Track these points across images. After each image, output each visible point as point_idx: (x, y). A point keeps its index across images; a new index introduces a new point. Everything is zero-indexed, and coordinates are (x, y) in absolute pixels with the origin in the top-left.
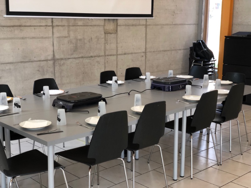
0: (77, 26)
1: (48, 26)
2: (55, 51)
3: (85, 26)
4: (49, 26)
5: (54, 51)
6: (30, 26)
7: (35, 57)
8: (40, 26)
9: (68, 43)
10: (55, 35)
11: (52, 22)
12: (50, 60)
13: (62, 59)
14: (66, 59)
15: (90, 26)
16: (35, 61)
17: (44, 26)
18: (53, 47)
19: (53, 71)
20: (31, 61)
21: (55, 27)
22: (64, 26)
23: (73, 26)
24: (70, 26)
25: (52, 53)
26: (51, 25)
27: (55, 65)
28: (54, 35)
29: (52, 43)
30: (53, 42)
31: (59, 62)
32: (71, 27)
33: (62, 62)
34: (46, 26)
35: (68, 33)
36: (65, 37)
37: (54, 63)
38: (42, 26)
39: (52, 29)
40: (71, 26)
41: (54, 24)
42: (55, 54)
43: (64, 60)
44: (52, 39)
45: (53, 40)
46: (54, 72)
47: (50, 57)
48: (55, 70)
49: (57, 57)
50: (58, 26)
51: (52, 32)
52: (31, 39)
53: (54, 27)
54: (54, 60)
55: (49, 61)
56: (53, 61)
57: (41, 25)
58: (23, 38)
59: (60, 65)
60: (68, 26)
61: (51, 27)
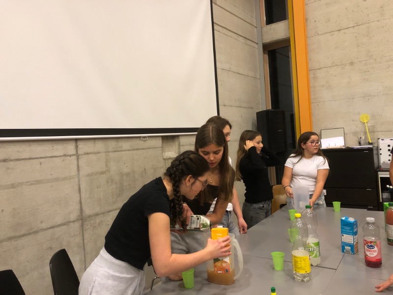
0: (121, 151)
1: (68, 156)
2: (82, 201)
3: (134, 150)
4: (70, 156)
5: (81, 203)
6: (30, 159)
7: (41, 222)
8: (52, 157)
9: (108, 182)
10: (83, 172)
11: (77, 147)
12: (74, 222)
13: (97, 215)
14: (103, 213)
15: (142, 149)
16: (43, 230)
17: (61, 156)
18: (78, 195)
19: (81, 241)
20: (32, 231)
21: (83, 156)
22: (99, 153)
23: (115, 151)
24: (109, 152)
25: (78, 207)
27: (85, 229)
28: (80, 172)
29: (76, 187)
30: (79, 185)
31: (92, 222)
32: (110, 154)
33: (98, 220)
34: (65, 155)
35: (107, 166)
36: (102, 173)
37: (82, 225)
38: (56, 157)
39: (76, 160)
40: (111, 152)
41: (80, 152)
42: (84, 208)
43: (101, 216)
44: (77, 180)
45: (79, 181)
46: (84, 243)
47: (74, 216)
48: (85, 238)
49: (87, 211)
50: (88, 154)
51: (76, 167)
52: (31, 185)
53: (80, 157)
54: (82, 219)
55: (72, 224)
56: (81, 221)
57: (55, 154)
58: (13, 186)
59: (95, 227)
60: (106, 152)
61: (75, 157)
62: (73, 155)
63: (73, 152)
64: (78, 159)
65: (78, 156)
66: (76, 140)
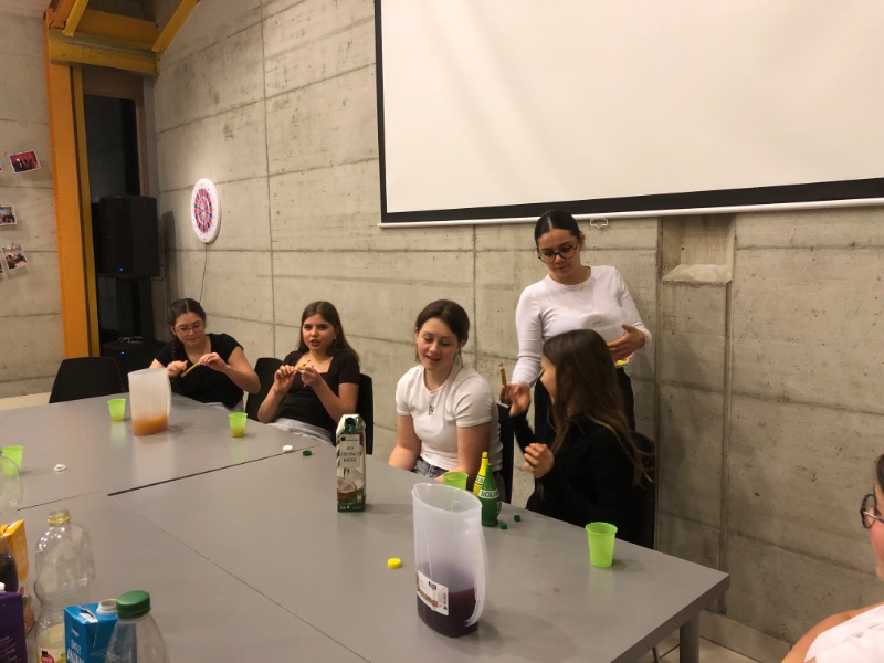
1: (463, 251)
4: (466, 251)
5: (475, 328)
6: (426, 251)
8: (445, 251)
10: (484, 278)
11: (475, 238)
13: (497, 357)
14: (507, 359)
15: (594, 249)
17: (455, 251)
21: (482, 254)
22: (506, 250)
24: (522, 250)
26: (471, 247)
28: (477, 280)
29: (472, 303)
30: (476, 301)
32: (524, 253)
34: (460, 250)
35: (515, 275)
36: (509, 287)
38: (449, 251)
39: (472, 260)
41: (479, 246)
42: (480, 339)
43: (503, 361)
44: (472, 290)
49: (484, 345)
50: (489, 250)
51: (472, 270)
52: (425, 284)
53: (478, 254)
54: (476, 354)
57: (449, 247)
58: (410, 282)
60: (516, 250)
61: (471, 254)
62: (470, 251)
63: (469, 245)
64: (475, 257)
65: (475, 252)
66: (475, 226)
